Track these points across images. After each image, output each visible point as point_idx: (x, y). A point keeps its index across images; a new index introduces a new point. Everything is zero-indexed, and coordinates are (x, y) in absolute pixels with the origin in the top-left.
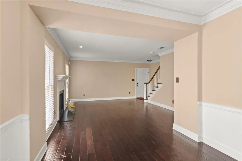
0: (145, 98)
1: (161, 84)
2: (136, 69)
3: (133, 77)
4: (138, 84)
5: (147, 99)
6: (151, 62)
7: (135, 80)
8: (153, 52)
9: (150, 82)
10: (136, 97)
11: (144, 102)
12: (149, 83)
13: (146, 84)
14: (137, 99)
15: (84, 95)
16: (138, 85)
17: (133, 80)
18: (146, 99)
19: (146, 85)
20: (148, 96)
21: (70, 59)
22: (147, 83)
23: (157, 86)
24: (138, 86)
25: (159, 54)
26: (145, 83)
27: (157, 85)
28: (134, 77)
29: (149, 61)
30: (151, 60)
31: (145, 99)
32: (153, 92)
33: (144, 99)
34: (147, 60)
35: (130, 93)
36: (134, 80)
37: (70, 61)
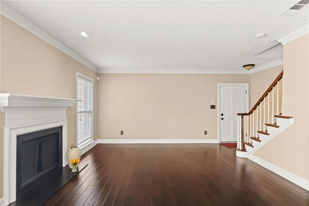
0: (239, 146)
1: (288, 118)
2: (219, 84)
3: (213, 102)
4: (222, 115)
5: (244, 150)
6: (252, 71)
7: (218, 107)
8: (265, 35)
9: (251, 112)
10: (218, 140)
11: (237, 155)
12: (249, 114)
13: (241, 116)
14: (222, 144)
15: (122, 133)
16: (222, 117)
17: (213, 107)
18: (241, 149)
19: (242, 118)
20: (247, 144)
21: (98, 72)
22: (243, 115)
23: (273, 123)
24: (222, 119)
25: (280, 41)
26: (239, 114)
27: (276, 120)
28: (216, 101)
29: (249, 67)
30: (253, 65)
31: (239, 150)
32: (262, 137)
33: (238, 148)
34: (244, 66)
35: (206, 133)
36: (215, 108)
37: (98, 75)
